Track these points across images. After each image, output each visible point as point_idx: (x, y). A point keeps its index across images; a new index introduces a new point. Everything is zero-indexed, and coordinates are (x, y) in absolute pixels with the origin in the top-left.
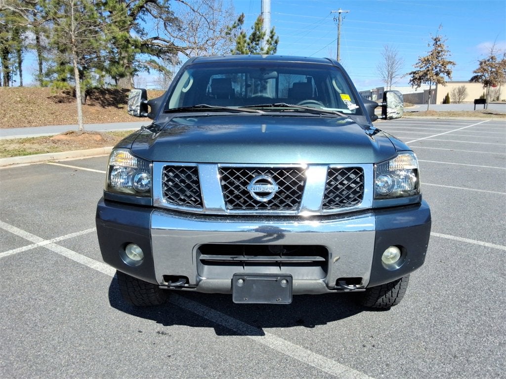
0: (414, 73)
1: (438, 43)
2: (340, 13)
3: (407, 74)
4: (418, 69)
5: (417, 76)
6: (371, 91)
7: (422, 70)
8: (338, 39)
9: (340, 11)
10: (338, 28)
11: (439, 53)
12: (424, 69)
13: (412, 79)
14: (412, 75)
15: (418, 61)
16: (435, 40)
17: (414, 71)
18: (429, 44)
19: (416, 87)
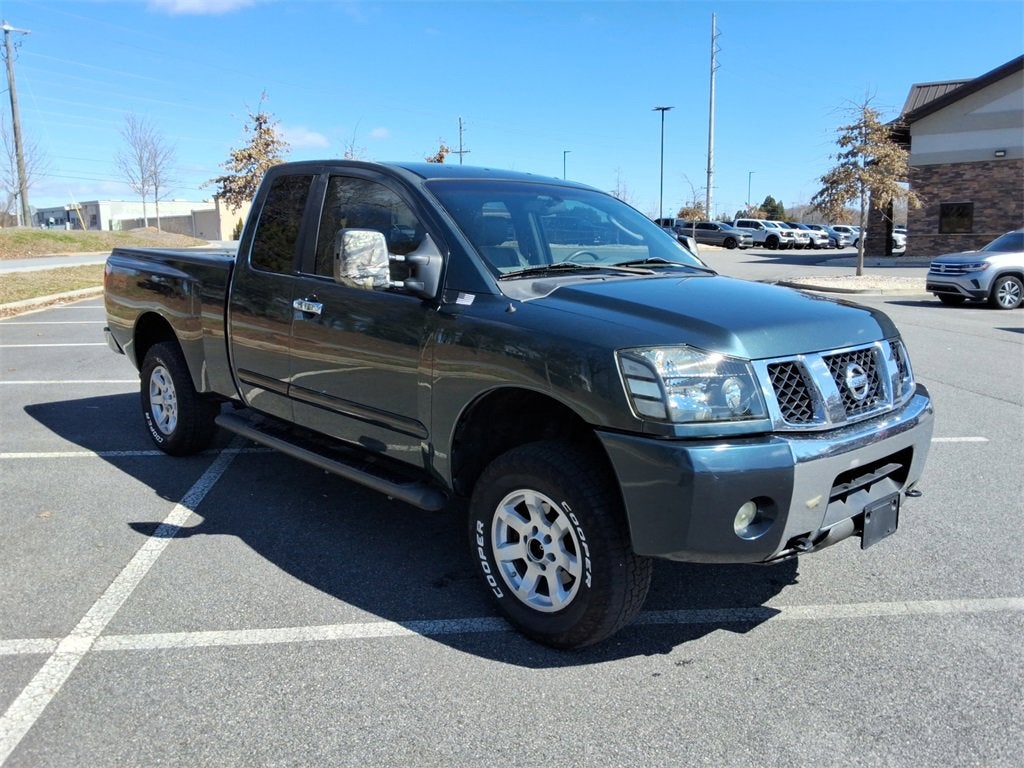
0: (225, 180)
1: (264, 126)
2: (6, 32)
3: (211, 181)
4: (233, 173)
5: (234, 186)
6: (67, 208)
7: (239, 175)
8: (11, 90)
9: (6, 27)
10: (8, 65)
11: (268, 145)
12: (243, 173)
13: (221, 191)
14: (221, 184)
15: (230, 158)
16: (258, 119)
17: (226, 176)
18: (246, 127)
19: (232, 207)
